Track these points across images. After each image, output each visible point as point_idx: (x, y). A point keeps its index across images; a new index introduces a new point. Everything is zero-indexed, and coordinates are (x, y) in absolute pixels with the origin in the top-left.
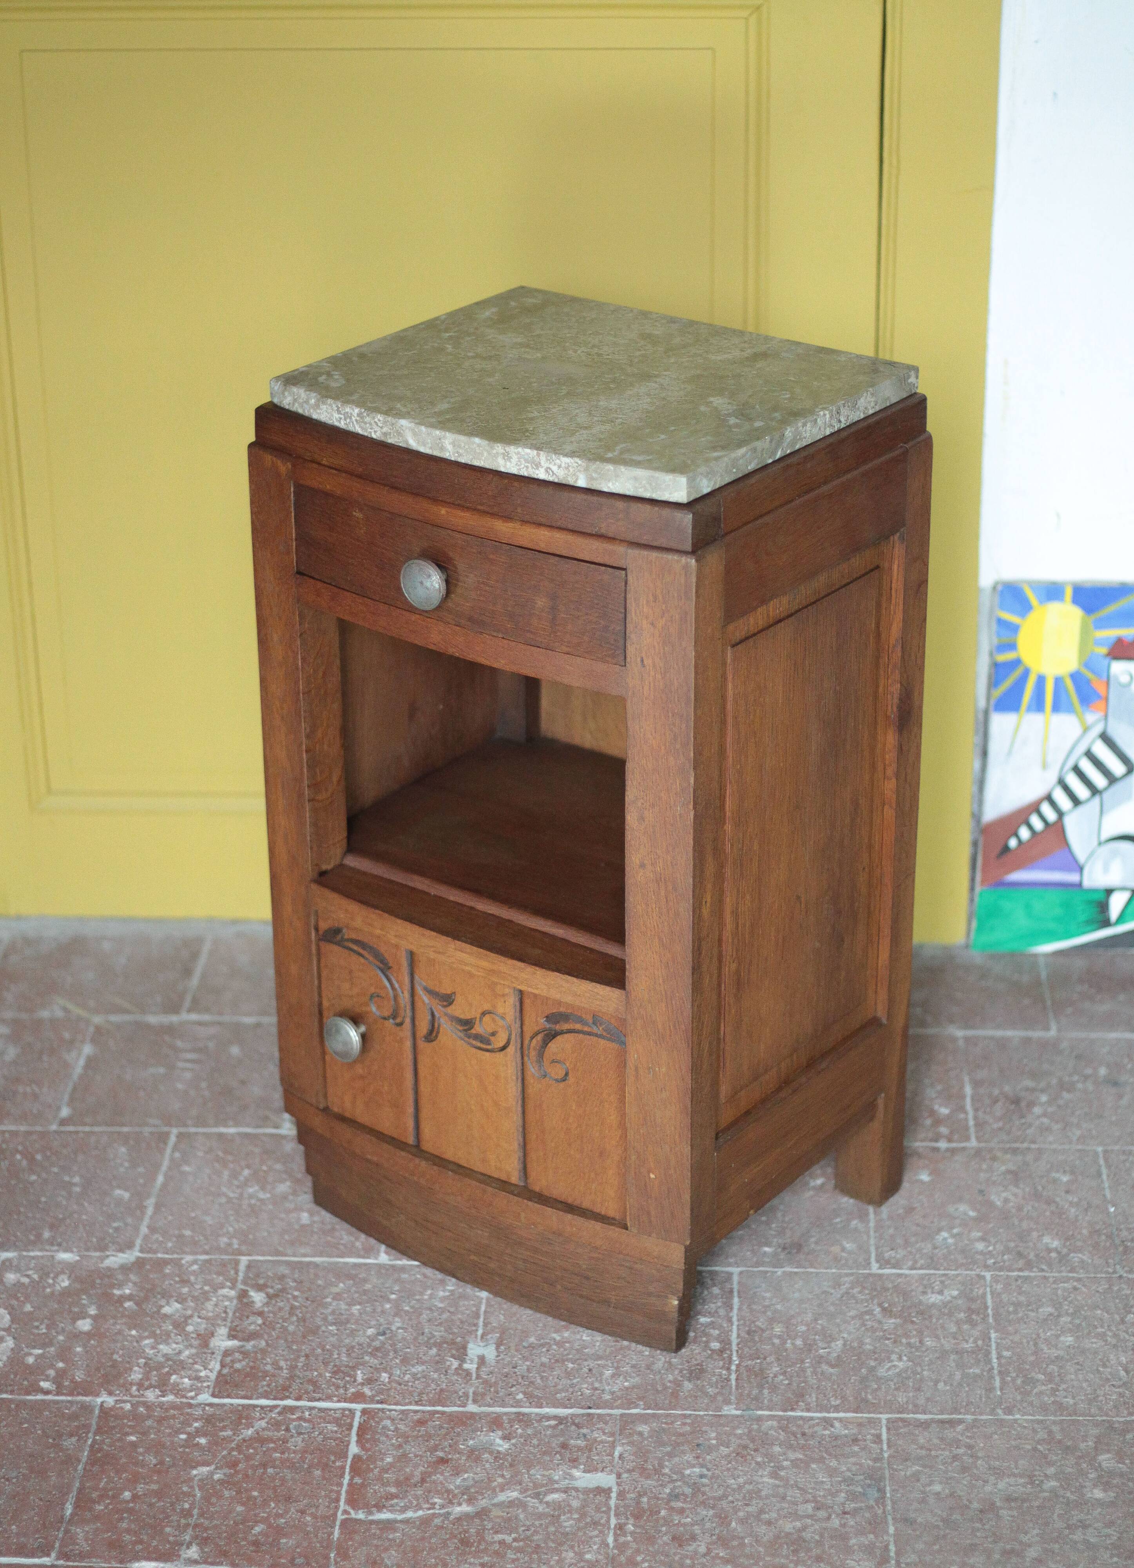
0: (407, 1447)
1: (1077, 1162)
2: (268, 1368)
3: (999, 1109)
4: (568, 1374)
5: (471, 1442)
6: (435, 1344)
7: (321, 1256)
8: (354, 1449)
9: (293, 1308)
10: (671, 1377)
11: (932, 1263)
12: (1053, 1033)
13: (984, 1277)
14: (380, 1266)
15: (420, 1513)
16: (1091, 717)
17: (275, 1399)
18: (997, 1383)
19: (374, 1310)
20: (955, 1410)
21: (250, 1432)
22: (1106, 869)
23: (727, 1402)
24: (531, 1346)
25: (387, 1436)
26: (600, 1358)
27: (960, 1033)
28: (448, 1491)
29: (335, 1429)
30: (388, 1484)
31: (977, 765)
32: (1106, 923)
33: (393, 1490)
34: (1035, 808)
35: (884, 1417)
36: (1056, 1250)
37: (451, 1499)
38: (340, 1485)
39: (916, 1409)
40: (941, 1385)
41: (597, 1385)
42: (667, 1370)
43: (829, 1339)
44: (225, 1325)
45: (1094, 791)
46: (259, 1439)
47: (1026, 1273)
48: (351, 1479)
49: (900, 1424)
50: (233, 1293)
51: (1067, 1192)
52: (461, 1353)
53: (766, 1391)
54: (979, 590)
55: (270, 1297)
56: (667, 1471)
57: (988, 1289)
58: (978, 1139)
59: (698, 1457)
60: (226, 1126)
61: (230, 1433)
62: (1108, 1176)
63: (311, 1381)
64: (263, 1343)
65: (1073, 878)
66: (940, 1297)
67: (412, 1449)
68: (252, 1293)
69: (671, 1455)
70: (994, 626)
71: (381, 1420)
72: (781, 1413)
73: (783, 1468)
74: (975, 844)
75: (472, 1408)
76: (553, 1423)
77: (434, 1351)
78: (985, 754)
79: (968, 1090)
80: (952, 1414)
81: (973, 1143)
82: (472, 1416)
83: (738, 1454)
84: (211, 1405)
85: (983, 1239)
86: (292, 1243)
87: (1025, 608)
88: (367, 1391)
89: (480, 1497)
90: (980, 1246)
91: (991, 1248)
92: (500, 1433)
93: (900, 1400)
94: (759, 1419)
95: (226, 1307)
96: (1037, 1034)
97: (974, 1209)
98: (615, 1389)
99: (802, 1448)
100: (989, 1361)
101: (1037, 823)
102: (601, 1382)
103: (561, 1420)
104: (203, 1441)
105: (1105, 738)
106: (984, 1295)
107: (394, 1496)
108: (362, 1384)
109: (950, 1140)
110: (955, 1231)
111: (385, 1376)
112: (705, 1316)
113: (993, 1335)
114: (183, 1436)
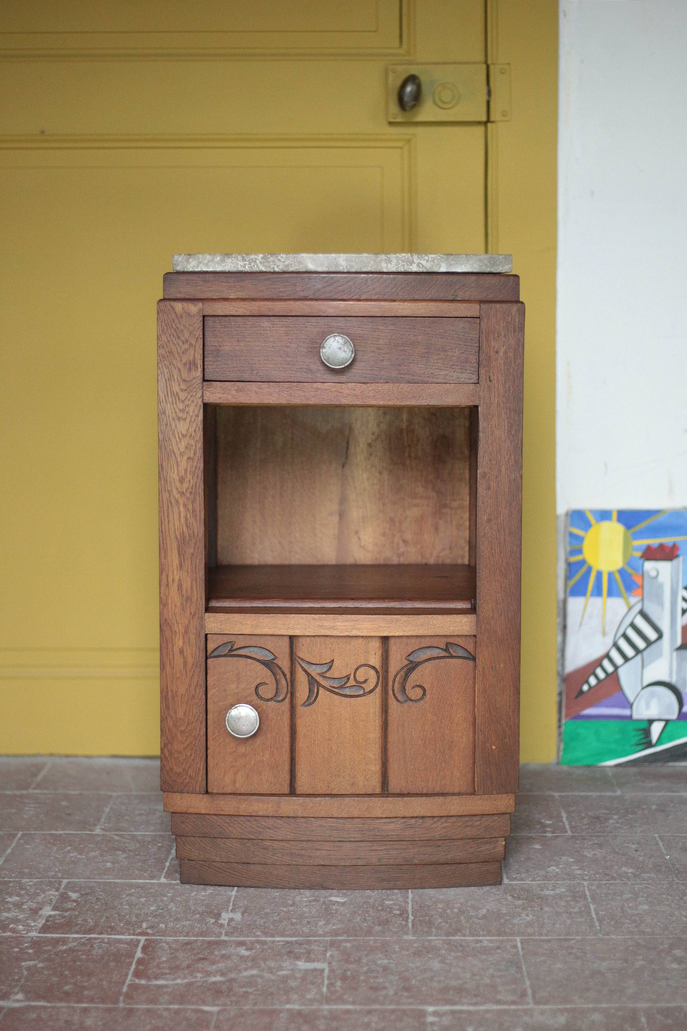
0: (178, 954)
1: (641, 840)
2: (79, 922)
3: (585, 821)
4: (292, 924)
5: (224, 952)
6: (199, 913)
7: (120, 879)
8: (139, 954)
9: (98, 899)
10: (365, 924)
11: (546, 878)
12: (619, 793)
13: (583, 884)
14: (160, 883)
15: (186, 981)
16: (633, 600)
17: (84, 934)
18: (597, 924)
19: (155, 900)
20: (568, 934)
21: (65, 947)
22: (648, 706)
23: (407, 934)
24: (267, 914)
25: (164, 950)
26: (316, 917)
27: (556, 795)
28: (207, 972)
29: (126, 946)
30: (163, 968)
31: (560, 638)
32: (649, 745)
33: (167, 971)
34: (598, 663)
35: (518, 939)
36: (632, 873)
37: (208, 974)
38: (129, 969)
39: (541, 935)
40: (557, 926)
41: (313, 928)
42: (363, 922)
43: (478, 909)
44: (50, 906)
45: (638, 651)
46: (72, 950)
47: (612, 882)
48: (137, 967)
49: (530, 940)
50: (57, 893)
51: (636, 851)
52: (218, 916)
53: (434, 930)
54: (557, 517)
55: (82, 895)
56: (364, 961)
57: (586, 888)
58: (572, 832)
59: (387, 955)
60: (56, 830)
61: (50, 948)
62: (664, 845)
63: (110, 927)
64: (77, 913)
65: (626, 712)
66: (553, 892)
67: (181, 955)
68: (70, 894)
69: (367, 955)
70: (568, 539)
71: (160, 943)
72: (445, 938)
73: (448, 959)
74: (560, 694)
75: (223, 938)
76: (282, 943)
77: (198, 916)
78: (565, 627)
79: (564, 815)
80: (566, 936)
81: (570, 833)
82: (225, 942)
83: (415, 954)
84: (37, 937)
85: (579, 869)
86: (99, 874)
87: (587, 526)
88: (149, 931)
89: (230, 973)
90: (579, 872)
91: (586, 873)
92: (244, 948)
93: (529, 931)
94: (429, 941)
95: (51, 899)
96: (608, 794)
97: (572, 858)
98: (327, 930)
99: (461, 951)
100: (591, 916)
101: (602, 675)
102: (316, 927)
103: (287, 942)
104: (31, 951)
105: (643, 614)
106: (584, 891)
107: (166, 974)
108: (146, 929)
109: (553, 833)
110: (561, 866)
111: (162, 926)
112: (389, 901)
113: (592, 906)
114: (17, 950)
